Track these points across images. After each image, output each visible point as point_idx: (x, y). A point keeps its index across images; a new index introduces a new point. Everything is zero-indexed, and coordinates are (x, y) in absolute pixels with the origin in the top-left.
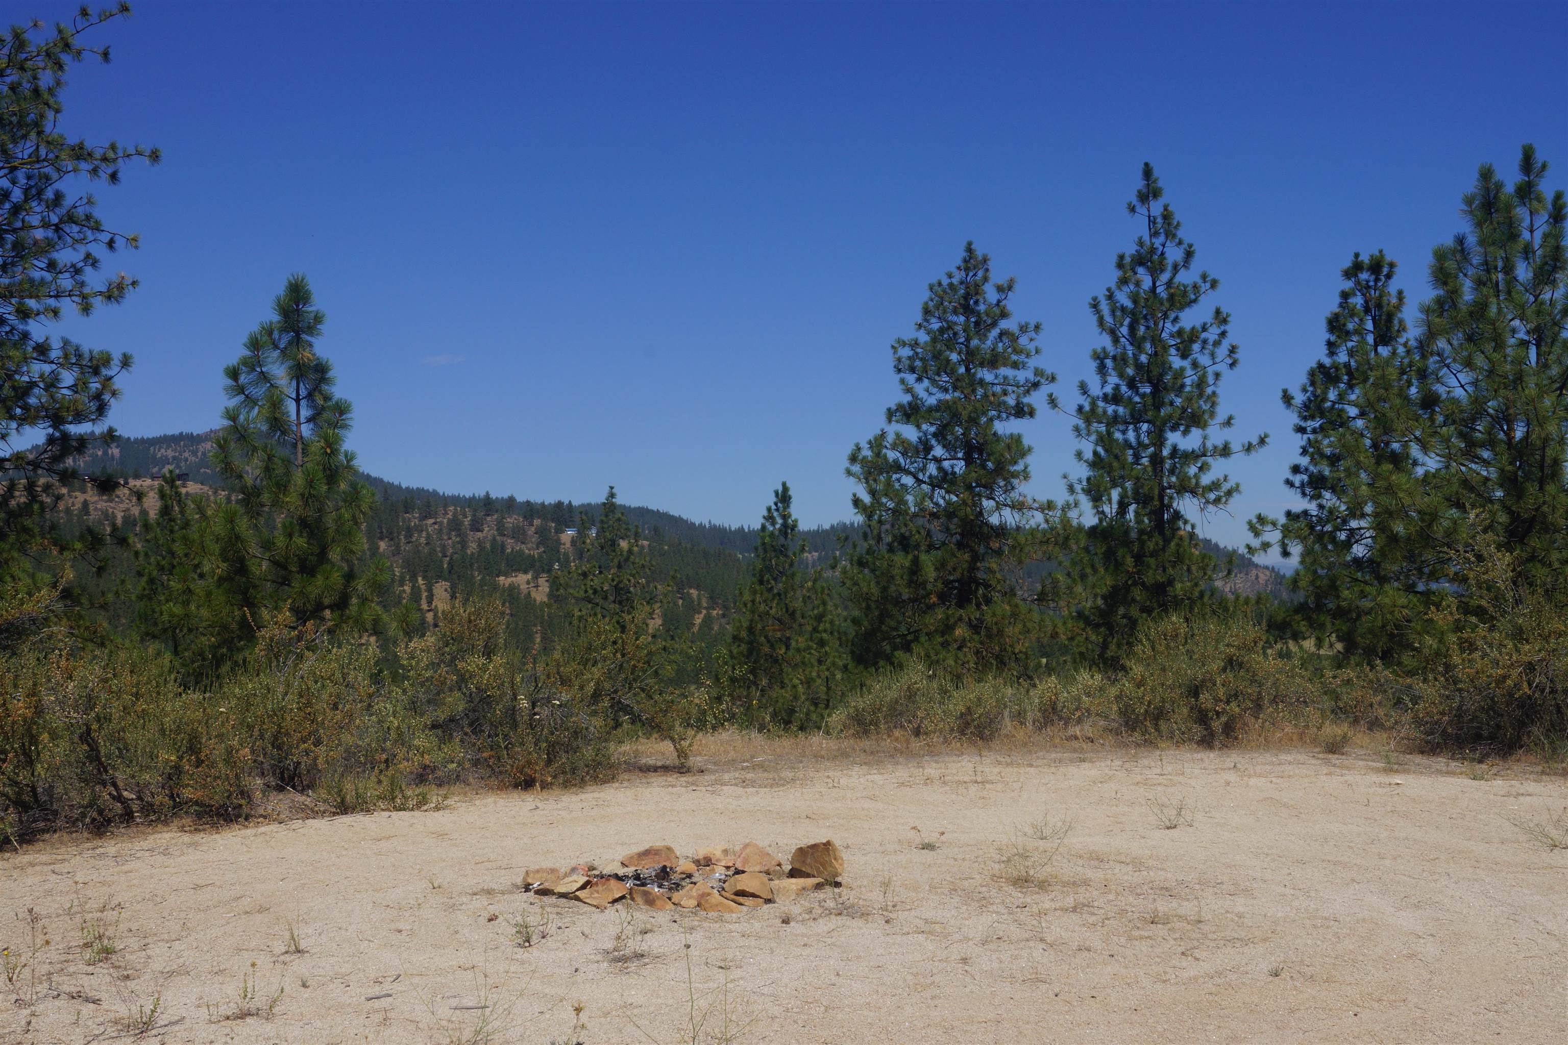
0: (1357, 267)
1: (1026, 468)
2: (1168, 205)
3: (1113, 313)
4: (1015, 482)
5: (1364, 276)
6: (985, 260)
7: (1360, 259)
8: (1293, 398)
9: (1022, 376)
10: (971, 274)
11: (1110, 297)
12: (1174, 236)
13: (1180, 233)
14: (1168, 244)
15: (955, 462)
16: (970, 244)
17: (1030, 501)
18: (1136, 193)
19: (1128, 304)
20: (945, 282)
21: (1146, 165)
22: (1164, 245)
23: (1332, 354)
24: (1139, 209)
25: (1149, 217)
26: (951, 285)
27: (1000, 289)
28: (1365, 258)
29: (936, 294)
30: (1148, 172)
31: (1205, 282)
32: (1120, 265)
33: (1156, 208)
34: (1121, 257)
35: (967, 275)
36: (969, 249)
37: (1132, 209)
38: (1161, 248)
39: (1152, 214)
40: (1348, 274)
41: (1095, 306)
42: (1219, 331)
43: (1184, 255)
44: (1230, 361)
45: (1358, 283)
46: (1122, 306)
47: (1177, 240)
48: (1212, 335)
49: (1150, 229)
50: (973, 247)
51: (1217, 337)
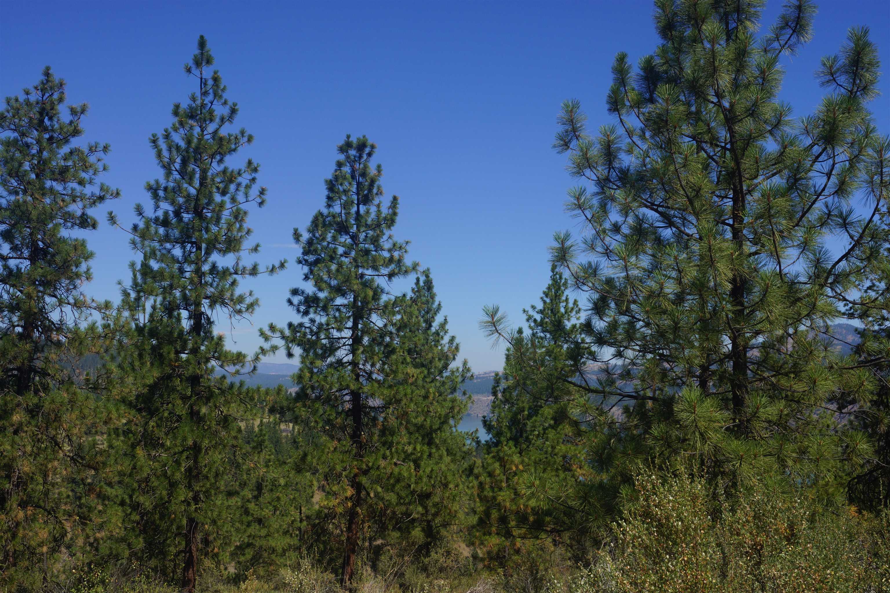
0: (348, 145)
1: (88, 270)
2: (218, 71)
3: (170, 149)
4: (78, 282)
5: (353, 152)
6: (61, 85)
7: (350, 139)
8: (301, 236)
9: (88, 190)
10: (47, 95)
11: (167, 136)
12: (221, 97)
13: (225, 96)
14: (215, 102)
15: (21, 260)
16: (48, 69)
17: (89, 301)
18: (193, 57)
19: (183, 144)
20: (22, 98)
21: (202, 37)
22: (212, 103)
23: (329, 206)
24: (194, 70)
25: (201, 79)
26: (28, 103)
27: (73, 112)
28: (354, 140)
29: (12, 108)
30: (202, 44)
31: (243, 136)
32: (176, 113)
33: (207, 72)
34: (177, 107)
35: (43, 95)
36: (47, 74)
37: (189, 70)
38: (210, 105)
39: (204, 77)
40: (342, 149)
41: (154, 141)
42: (250, 177)
43: (229, 112)
44: (260, 201)
45: (348, 157)
46: (177, 145)
47: (223, 101)
48: (244, 179)
49: (201, 88)
50: (50, 72)
51: (248, 181)
